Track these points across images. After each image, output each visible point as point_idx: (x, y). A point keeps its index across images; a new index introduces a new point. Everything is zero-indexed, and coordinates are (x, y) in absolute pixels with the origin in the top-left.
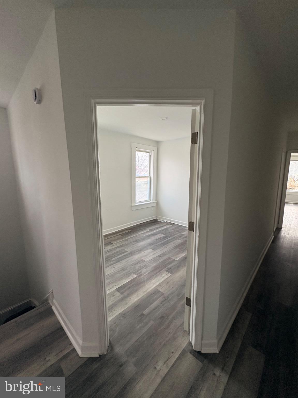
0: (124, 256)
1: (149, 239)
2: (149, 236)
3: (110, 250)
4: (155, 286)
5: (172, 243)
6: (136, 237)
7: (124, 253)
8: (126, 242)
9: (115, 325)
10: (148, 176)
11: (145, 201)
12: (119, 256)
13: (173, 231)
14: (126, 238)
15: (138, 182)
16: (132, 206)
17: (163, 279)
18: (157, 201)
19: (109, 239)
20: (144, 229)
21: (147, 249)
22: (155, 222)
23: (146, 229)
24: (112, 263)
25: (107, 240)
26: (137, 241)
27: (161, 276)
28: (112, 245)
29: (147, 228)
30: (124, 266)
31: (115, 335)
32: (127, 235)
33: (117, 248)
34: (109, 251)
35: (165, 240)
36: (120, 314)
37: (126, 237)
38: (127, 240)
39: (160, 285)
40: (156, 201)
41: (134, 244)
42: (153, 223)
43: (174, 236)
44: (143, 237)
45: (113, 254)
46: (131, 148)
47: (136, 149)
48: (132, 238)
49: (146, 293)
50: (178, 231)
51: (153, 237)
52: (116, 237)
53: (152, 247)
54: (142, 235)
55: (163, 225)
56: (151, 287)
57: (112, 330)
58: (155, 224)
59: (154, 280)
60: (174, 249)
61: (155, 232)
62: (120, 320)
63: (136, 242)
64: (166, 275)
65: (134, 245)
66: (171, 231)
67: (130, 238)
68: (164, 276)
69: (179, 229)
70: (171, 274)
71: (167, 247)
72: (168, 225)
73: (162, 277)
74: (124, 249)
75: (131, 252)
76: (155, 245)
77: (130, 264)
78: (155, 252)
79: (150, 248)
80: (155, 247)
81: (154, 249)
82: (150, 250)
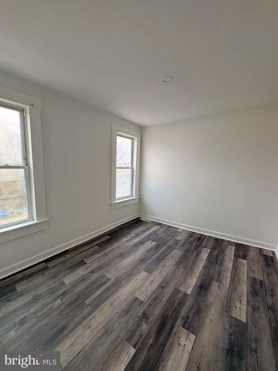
0: (105, 290)
1: (137, 250)
2: (136, 245)
3: (83, 279)
5: (170, 257)
6: (119, 247)
7: (105, 283)
8: (106, 259)
10: (130, 166)
11: (127, 197)
12: (98, 293)
13: (164, 234)
14: (106, 252)
15: (119, 173)
16: (111, 204)
18: (140, 196)
19: (81, 254)
20: (127, 233)
21: (139, 272)
22: (137, 222)
23: (130, 234)
24: (86, 311)
25: (78, 256)
26: (121, 256)
28: (86, 266)
29: (131, 231)
30: (107, 320)
32: (106, 246)
33: (93, 272)
34: (80, 282)
35: (160, 252)
37: (105, 249)
38: (106, 254)
40: (138, 196)
41: (118, 263)
42: (137, 224)
43: (169, 244)
44: (128, 248)
45: (87, 288)
46: (112, 130)
47: (118, 132)
48: (113, 250)
50: (170, 235)
51: (142, 247)
52: (91, 249)
53: (145, 266)
54: (126, 244)
55: (149, 226)
58: (140, 225)
60: (177, 268)
61: (141, 237)
63: (120, 259)
65: (119, 265)
66: (162, 235)
67: (111, 250)
69: (170, 231)
71: (166, 266)
72: (154, 225)
74: (104, 275)
75: (115, 279)
76: (148, 262)
77: (117, 312)
78: (152, 278)
79: (142, 270)
80: (149, 266)
81: (148, 270)
82: (144, 274)
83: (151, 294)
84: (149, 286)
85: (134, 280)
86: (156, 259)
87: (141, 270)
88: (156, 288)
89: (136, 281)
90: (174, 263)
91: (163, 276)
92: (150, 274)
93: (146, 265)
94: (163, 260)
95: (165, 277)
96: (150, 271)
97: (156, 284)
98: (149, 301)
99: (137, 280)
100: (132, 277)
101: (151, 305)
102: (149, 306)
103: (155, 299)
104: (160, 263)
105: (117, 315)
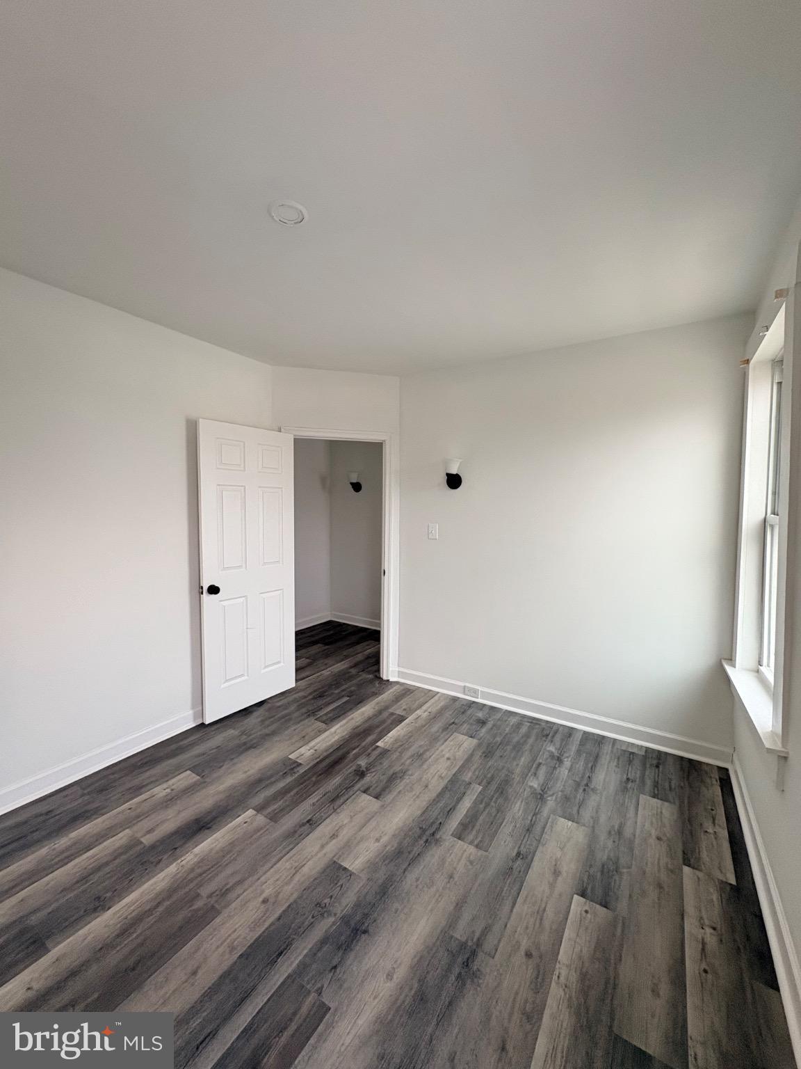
4: (333, 730)
17: (312, 744)
27: (316, 750)
39: (321, 732)
49: (350, 718)
56: (341, 727)
59: (334, 740)
64: (302, 755)
68: (309, 750)
70: (290, 757)
73: (316, 748)
74: (480, 849)
75: (440, 838)
76: (332, 919)
77: (412, 775)
78: (332, 847)
79: (360, 877)
80: (331, 897)
81: (337, 876)
82: (355, 863)
83: (344, 806)
84: (345, 822)
85: (385, 839)
86: (290, 944)
87: (364, 876)
88: (328, 821)
89: (381, 837)
90: (218, 920)
91: (295, 855)
92: (335, 859)
93: (345, 901)
94: (260, 936)
95: (288, 853)
96: (335, 872)
97: (324, 829)
98: (351, 793)
99: (378, 840)
100: (393, 847)
101: (347, 789)
102: (353, 786)
103: (338, 797)
104: (279, 919)
105: (410, 772)
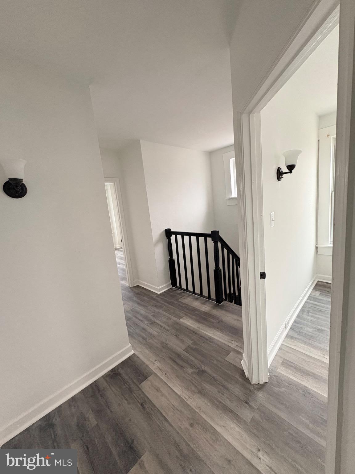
9: (287, 384)
31: (275, 388)
36: (306, 387)
57: (279, 383)
62: (298, 389)
